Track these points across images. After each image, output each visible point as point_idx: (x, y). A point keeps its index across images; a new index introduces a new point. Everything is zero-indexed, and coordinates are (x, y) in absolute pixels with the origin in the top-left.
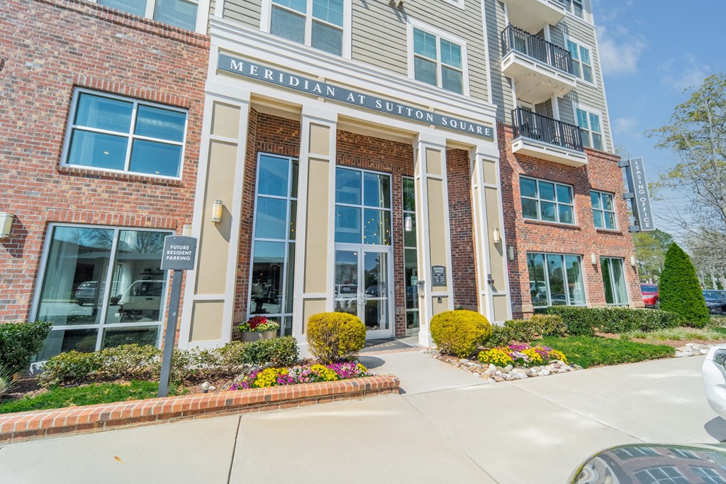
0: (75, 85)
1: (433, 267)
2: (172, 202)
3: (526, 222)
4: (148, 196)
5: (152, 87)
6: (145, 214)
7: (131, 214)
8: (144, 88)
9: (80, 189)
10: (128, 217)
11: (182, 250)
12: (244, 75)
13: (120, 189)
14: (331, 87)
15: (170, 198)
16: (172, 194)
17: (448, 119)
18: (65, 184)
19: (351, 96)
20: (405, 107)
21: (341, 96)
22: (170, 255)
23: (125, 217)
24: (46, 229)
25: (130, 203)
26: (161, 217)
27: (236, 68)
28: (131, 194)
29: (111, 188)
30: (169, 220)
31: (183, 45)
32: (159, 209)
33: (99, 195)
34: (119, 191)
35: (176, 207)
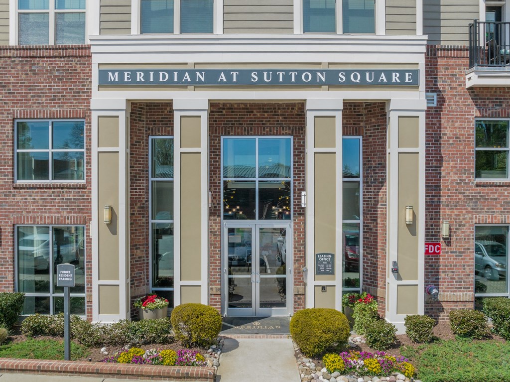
0: (14, 119)
1: (317, 255)
2: (81, 203)
4: (66, 199)
5: (59, 106)
6: (65, 214)
7: (57, 215)
8: (54, 109)
9: (26, 199)
10: (55, 217)
11: (67, 274)
12: (120, 85)
13: (48, 196)
14: (200, 71)
15: (79, 199)
16: (80, 196)
18: (19, 197)
19: (223, 77)
22: (61, 277)
23: (54, 218)
24: (13, 229)
25: (55, 206)
26: (75, 215)
27: (113, 79)
28: (55, 199)
29: (43, 196)
30: (80, 217)
31: (77, 59)
32: (73, 209)
33: (37, 202)
34: (48, 198)
35: (84, 206)
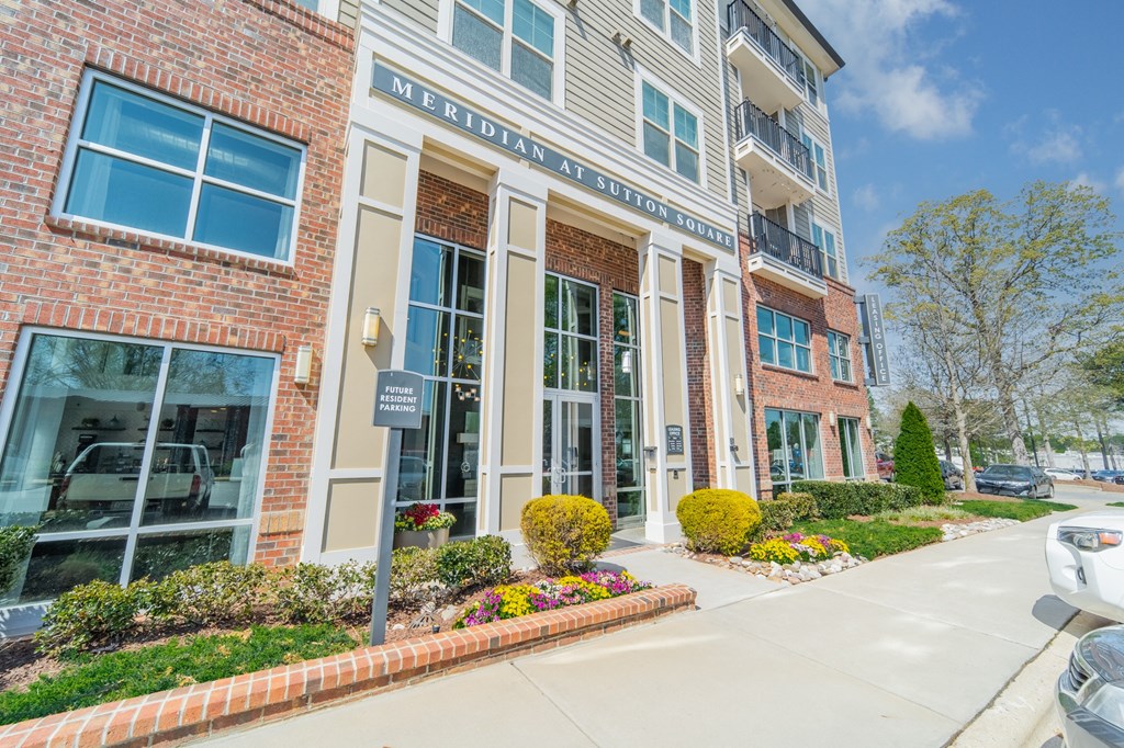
0: (87, 65)
1: (667, 427)
2: (277, 305)
3: (764, 368)
4: (232, 290)
5: (244, 96)
6: (227, 321)
7: (199, 321)
8: (227, 94)
9: (96, 265)
10: (194, 325)
11: (403, 395)
12: (413, 105)
13: (178, 272)
14: (540, 147)
15: (273, 296)
16: (276, 290)
17: (685, 217)
18: (63, 253)
19: (565, 166)
20: (634, 192)
21: (551, 162)
22: (385, 403)
23: (188, 326)
24: (17, 338)
25: (197, 299)
26: (256, 329)
27: (401, 92)
28: (200, 284)
29: (161, 268)
30: (271, 335)
31: (299, 33)
32: (252, 315)
33: (136, 280)
34: (177, 276)
35: (284, 313)
